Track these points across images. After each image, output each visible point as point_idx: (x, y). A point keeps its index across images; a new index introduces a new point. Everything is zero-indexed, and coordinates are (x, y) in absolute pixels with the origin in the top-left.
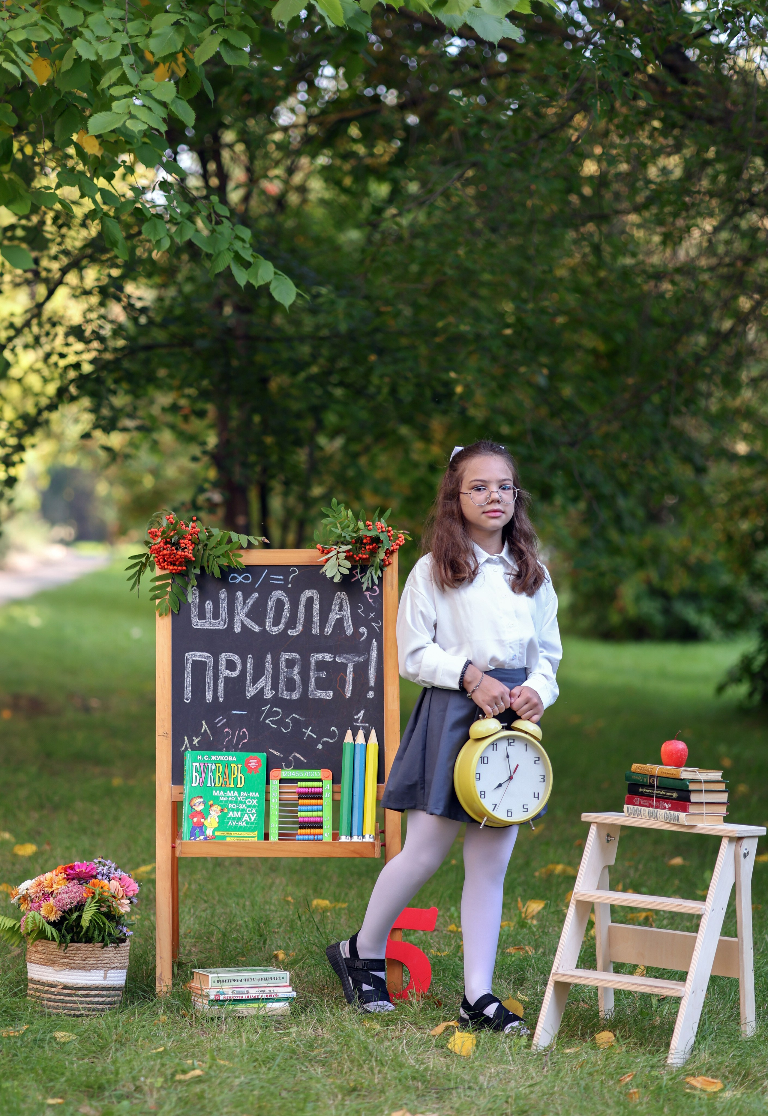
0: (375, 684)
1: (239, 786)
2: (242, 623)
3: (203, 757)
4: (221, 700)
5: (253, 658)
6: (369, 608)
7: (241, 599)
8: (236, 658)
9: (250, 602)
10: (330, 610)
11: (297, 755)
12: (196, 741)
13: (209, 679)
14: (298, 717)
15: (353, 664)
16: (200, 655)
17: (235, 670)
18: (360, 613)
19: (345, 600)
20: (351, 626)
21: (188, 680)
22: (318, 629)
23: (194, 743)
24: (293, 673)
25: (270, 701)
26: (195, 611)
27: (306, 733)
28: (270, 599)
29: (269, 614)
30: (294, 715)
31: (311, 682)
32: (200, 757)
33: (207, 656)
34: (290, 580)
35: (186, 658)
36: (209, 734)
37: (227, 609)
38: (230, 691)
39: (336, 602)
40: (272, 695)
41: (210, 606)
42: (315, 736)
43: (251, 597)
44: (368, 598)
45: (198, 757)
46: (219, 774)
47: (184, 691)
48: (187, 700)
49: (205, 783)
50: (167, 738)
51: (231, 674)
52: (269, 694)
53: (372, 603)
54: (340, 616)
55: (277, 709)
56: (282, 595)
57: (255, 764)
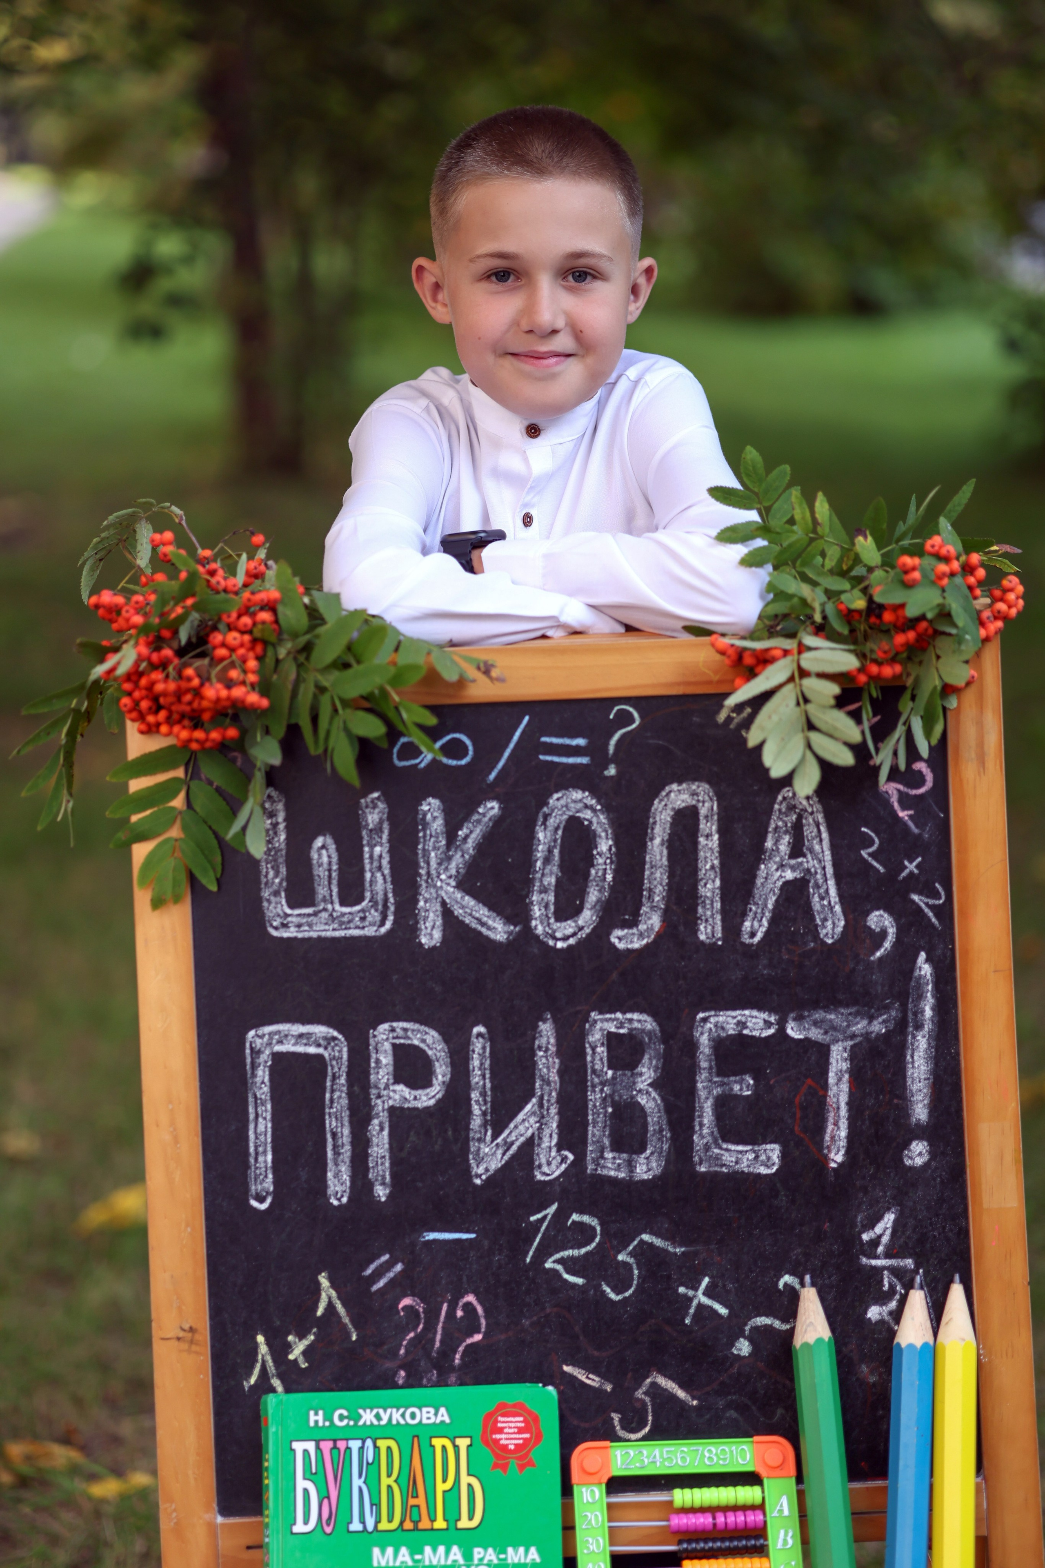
0: (930, 1114)
1: (464, 1523)
2: (447, 913)
3: (328, 1418)
4: (381, 1192)
5: (492, 1037)
6: (900, 842)
7: (437, 825)
8: (430, 1040)
9: (473, 834)
10: (758, 854)
11: (662, 1381)
12: (298, 1350)
13: (337, 1120)
14: (658, 1242)
15: (851, 1043)
16: (301, 1036)
17: (428, 1084)
18: (870, 859)
19: (812, 813)
20: (838, 908)
21: (261, 1128)
22: (719, 923)
23: (291, 1357)
24: (634, 1083)
25: (558, 1189)
26: (276, 875)
27: (691, 1300)
28: (544, 823)
29: (543, 875)
30: (646, 1237)
31: (701, 1116)
32: (320, 1417)
33: (325, 1038)
34: (611, 749)
35: (252, 1048)
36: (346, 1320)
37: (390, 862)
38: (413, 1160)
39: (780, 824)
40: (564, 1166)
41: (329, 857)
42: (723, 1311)
43: (476, 817)
44: (896, 806)
45: (312, 1418)
46: (391, 1481)
47: (247, 1166)
48: (261, 1200)
49: (342, 1517)
50: (194, 1348)
51: (415, 1098)
52: (554, 1163)
53: (911, 825)
54: (797, 875)
55: (586, 1219)
56: (586, 806)
57: (520, 1431)
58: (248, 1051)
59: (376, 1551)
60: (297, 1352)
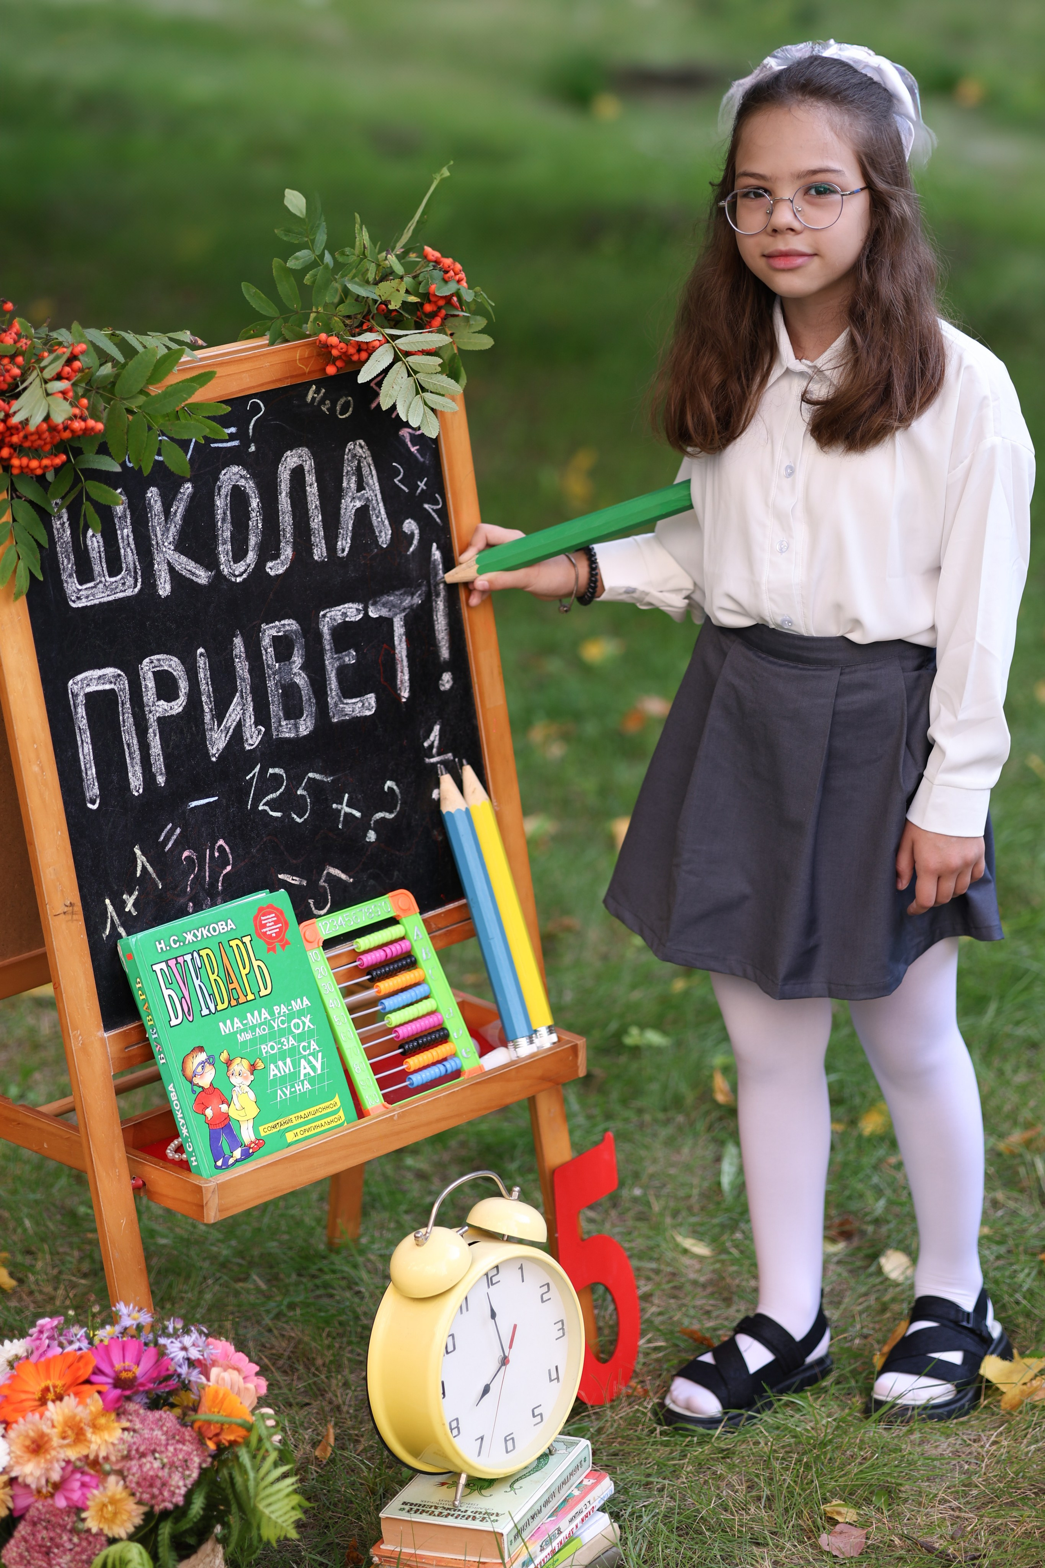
0: (449, 653)
1: (263, 992)
2: (172, 569)
3: (168, 944)
4: (161, 780)
5: (208, 655)
6: (414, 471)
7: (157, 506)
8: (172, 664)
9: (179, 508)
10: (339, 493)
11: (332, 870)
12: (130, 903)
13: (129, 737)
14: (318, 776)
15: (403, 614)
16: (99, 678)
17: (177, 697)
18: (399, 484)
19: (365, 458)
20: (387, 522)
21: (86, 750)
22: (324, 546)
23: (127, 910)
24: (291, 669)
25: (258, 753)
26: (69, 563)
27: (340, 811)
28: (219, 494)
29: (223, 531)
30: (311, 775)
31: (330, 684)
32: (163, 945)
33: (114, 676)
34: (251, 431)
35: (72, 693)
36: (154, 876)
37: (134, 539)
38: (176, 752)
39: (349, 469)
40: (260, 737)
41: (98, 542)
42: (358, 814)
43: (179, 496)
44: (409, 444)
45: (159, 947)
46: (215, 976)
47: (82, 780)
48: (93, 803)
49: (196, 1009)
50: (75, 917)
51: (171, 709)
52: (255, 735)
53: (418, 455)
54: (362, 503)
55: (277, 770)
56: (241, 477)
57: (276, 923)
58: (70, 696)
59: (221, 1024)
60: (129, 907)
